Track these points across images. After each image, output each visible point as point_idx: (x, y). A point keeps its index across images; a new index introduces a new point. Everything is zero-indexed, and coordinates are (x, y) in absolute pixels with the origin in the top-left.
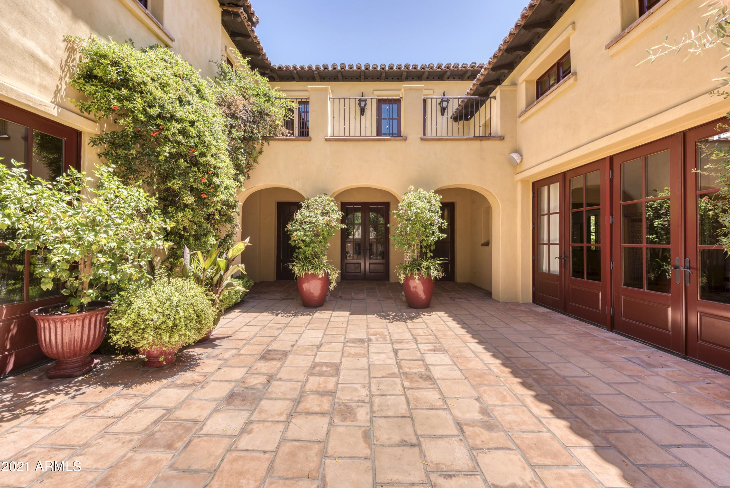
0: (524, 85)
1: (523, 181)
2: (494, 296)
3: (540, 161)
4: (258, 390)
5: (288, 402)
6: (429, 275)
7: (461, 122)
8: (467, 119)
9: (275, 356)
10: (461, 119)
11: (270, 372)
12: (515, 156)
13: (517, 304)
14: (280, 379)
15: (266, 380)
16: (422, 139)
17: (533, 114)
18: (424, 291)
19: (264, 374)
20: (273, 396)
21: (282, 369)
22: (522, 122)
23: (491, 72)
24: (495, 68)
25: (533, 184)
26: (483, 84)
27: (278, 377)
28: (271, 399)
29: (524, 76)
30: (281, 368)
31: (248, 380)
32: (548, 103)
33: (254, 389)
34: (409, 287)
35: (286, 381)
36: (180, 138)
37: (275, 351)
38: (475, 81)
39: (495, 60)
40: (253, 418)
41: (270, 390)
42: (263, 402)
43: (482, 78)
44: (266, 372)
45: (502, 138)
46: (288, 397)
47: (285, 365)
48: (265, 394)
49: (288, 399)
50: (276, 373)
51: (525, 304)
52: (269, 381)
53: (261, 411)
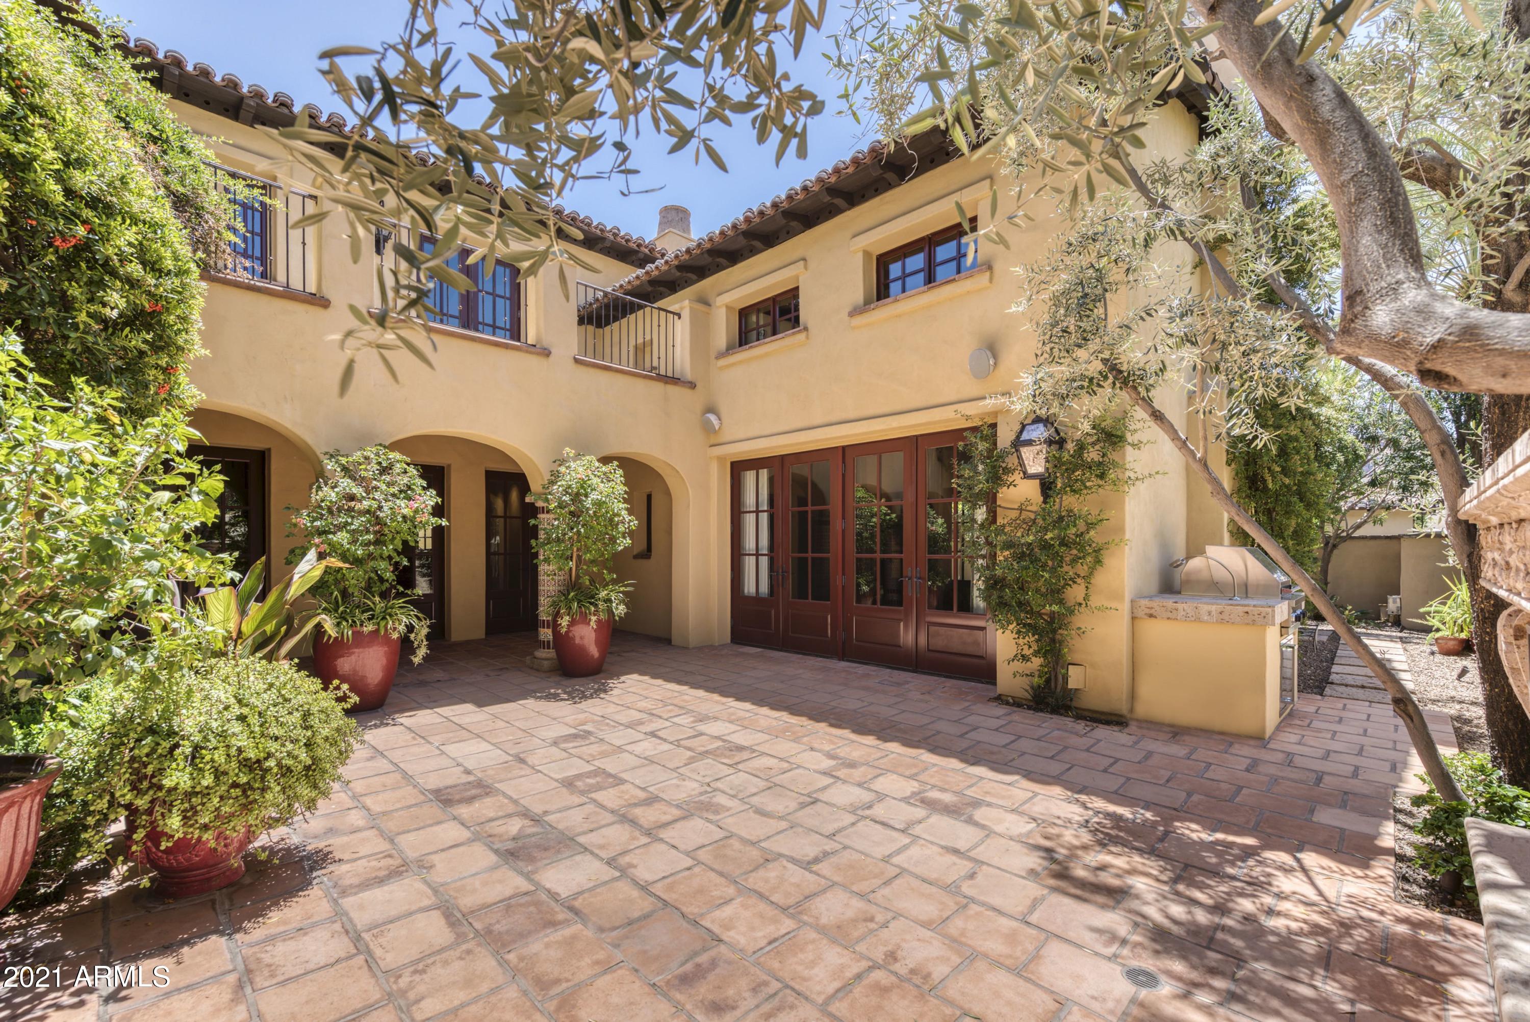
0: (723, 311)
1: (721, 459)
2: (676, 639)
3: (750, 435)
6: (610, 612)
7: (591, 328)
8: (599, 325)
10: (590, 322)
12: (712, 417)
13: (711, 647)
16: (577, 361)
17: (741, 362)
18: (597, 642)
22: (721, 368)
23: (674, 271)
24: (681, 267)
25: (732, 464)
26: (653, 282)
29: (727, 298)
32: (766, 355)
34: (573, 638)
36: (135, 269)
37: (449, 787)
38: (640, 272)
39: (686, 257)
43: (656, 273)
45: (692, 385)
51: (723, 646)
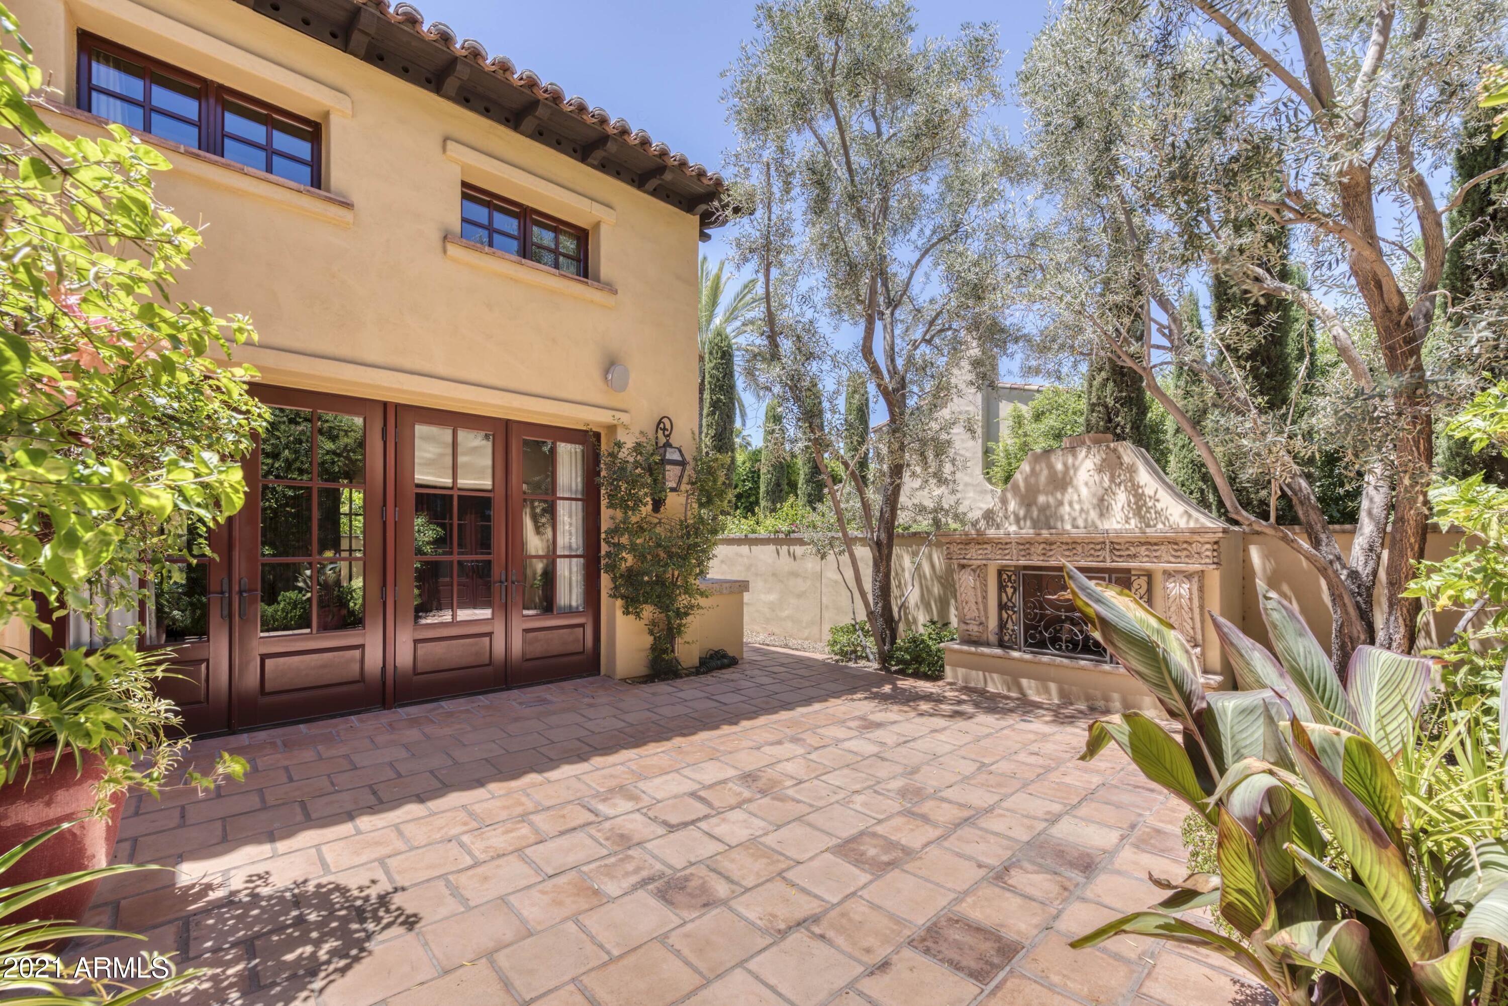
4: (1034, 863)
5: (984, 825)
9: (967, 939)
11: (997, 890)
14: (980, 866)
15: (1013, 872)
19: (1012, 889)
20: (1005, 842)
21: (966, 887)
27: (982, 872)
28: (1009, 838)
30: (966, 893)
31: (1055, 889)
33: (1040, 865)
35: (969, 858)
37: (957, 967)
40: (1045, 824)
41: (1010, 853)
42: (1025, 838)
44: (1008, 895)
46: (980, 833)
47: (953, 896)
48: (1020, 850)
49: (981, 829)
50: (985, 884)
52: (1007, 869)
53: (1030, 828)
